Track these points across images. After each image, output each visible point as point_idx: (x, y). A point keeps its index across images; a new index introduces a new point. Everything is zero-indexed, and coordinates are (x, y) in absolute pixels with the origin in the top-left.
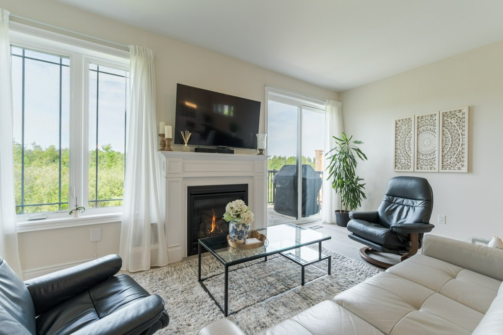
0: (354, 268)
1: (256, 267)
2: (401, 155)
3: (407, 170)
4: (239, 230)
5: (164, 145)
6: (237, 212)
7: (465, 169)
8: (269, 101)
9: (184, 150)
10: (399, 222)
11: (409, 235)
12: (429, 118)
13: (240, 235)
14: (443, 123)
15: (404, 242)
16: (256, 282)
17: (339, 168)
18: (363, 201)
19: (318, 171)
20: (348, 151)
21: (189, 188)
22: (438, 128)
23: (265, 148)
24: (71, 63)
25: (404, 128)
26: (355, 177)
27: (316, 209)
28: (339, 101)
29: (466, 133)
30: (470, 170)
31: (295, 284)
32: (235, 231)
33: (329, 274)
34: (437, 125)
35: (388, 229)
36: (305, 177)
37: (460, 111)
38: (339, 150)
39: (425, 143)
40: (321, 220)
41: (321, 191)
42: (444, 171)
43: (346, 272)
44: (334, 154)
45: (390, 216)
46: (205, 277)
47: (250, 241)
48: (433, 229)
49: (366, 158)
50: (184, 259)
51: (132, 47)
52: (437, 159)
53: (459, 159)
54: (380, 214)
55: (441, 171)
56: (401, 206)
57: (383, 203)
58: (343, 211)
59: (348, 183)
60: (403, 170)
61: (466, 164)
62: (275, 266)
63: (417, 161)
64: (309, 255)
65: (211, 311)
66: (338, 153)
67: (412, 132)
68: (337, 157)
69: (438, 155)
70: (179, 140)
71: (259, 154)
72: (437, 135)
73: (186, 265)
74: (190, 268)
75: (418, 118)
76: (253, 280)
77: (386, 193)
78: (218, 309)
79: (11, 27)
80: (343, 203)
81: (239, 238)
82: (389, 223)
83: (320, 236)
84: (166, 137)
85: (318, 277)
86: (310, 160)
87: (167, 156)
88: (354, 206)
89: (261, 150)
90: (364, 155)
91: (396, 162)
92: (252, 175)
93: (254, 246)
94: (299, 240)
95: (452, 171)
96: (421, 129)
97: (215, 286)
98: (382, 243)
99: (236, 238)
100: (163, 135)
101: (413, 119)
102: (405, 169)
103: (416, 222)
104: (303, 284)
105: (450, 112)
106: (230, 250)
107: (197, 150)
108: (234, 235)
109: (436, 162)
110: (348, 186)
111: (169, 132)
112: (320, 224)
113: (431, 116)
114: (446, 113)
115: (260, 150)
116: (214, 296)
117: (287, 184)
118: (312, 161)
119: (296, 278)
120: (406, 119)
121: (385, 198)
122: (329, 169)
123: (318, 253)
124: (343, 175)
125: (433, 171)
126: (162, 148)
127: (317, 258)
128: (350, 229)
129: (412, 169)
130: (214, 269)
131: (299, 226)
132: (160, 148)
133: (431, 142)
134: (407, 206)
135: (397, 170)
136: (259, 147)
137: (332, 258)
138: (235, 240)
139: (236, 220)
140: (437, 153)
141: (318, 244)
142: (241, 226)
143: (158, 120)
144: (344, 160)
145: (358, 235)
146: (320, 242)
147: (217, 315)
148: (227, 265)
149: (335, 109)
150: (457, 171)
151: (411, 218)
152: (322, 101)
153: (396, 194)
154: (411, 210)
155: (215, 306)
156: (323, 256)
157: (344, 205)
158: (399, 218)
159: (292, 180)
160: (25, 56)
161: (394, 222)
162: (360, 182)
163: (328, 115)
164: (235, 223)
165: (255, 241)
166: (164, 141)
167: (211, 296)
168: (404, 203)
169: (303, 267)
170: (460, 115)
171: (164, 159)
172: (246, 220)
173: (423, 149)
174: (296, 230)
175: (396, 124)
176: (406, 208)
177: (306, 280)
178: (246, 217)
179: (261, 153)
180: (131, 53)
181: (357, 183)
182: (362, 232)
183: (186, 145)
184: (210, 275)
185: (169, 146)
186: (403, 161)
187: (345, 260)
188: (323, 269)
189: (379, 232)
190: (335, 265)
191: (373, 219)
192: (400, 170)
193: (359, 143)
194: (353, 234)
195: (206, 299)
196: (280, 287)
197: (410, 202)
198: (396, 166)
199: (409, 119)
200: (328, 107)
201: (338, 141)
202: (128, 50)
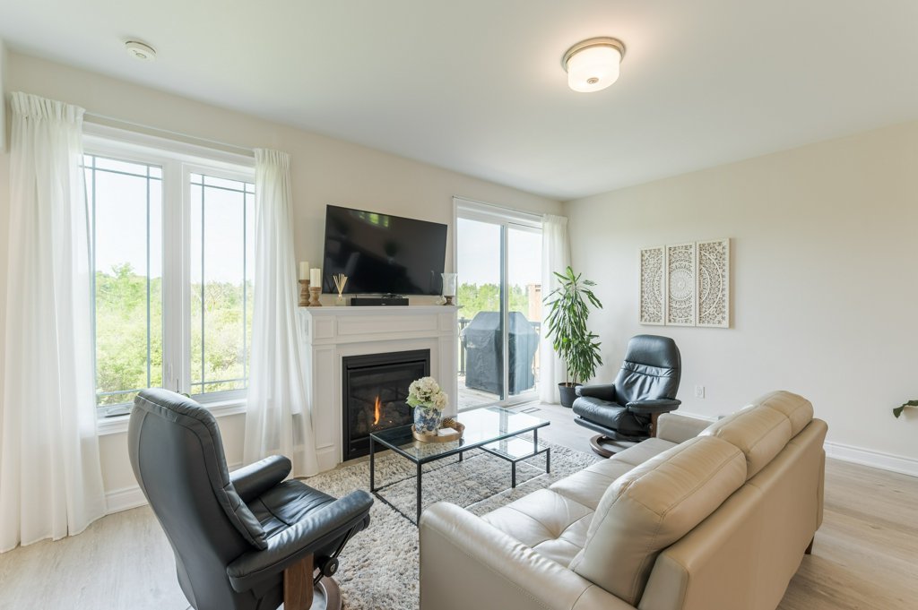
0: (580, 463)
1: (448, 470)
2: (648, 301)
3: (656, 323)
4: (428, 418)
5: (307, 299)
6: (425, 393)
7: (726, 323)
8: (459, 219)
9: (338, 303)
10: (640, 398)
11: (650, 414)
12: (683, 251)
13: (429, 424)
14: (701, 259)
15: (644, 424)
16: (451, 488)
17: (564, 319)
18: (598, 369)
19: (534, 321)
20: (576, 295)
21: (345, 359)
22: (694, 265)
23: (454, 294)
24: (165, 174)
25: (653, 262)
26: (587, 333)
27: (530, 382)
28: (563, 216)
29: (727, 274)
30: (732, 324)
31: (503, 487)
32: (423, 419)
33: (548, 472)
34: (693, 260)
35: (623, 409)
36: (512, 332)
37: (720, 244)
38: (564, 293)
39: (679, 285)
40: (537, 398)
41: (537, 353)
42: (701, 325)
43: (569, 469)
44: (556, 299)
45: (629, 391)
46: (380, 486)
47: (444, 432)
48: (680, 406)
49: (600, 305)
50: (339, 466)
51: (258, 151)
52: (693, 308)
53: (719, 311)
54: (617, 388)
55: (698, 325)
56: (643, 377)
57: (621, 373)
58: (569, 384)
59: (577, 342)
60: (652, 323)
61: (727, 316)
62: (474, 466)
63: (670, 310)
64: (519, 448)
65: (399, 524)
66: (562, 298)
67: (662, 269)
68: (559, 303)
69: (694, 303)
70: (329, 288)
71: (445, 305)
72: (693, 275)
73: (346, 473)
74: (354, 476)
75: (670, 249)
76: (447, 485)
77: (625, 358)
78: (406, 522)
79: (85, 130)
80: (570, 372)
81: (430, 429)
82: (627, 399)
83: (536, 422)
84: (313, 285)
85: (533, 477)
86: (519, 291)
87: (313, 314)
88: (586, 376)
89: (449, 298)
90: (598, 302)
91: (642, 312)
92: (435, 336)
93: (449, 438)
94: (506, 429)
95: (711, 325)
96: (674, 265)
97: (396, 496)
98: (616, 427)
99: (425, 429)
100: (308, 282)
101: (663, 251)
102: (654, 321)
103: (660, 398)
104: (514, 486)
105: (709, 244)
106: (417, 445)
107: (354, 303)
108: (422, 424)
109: (693, 313)
110: (576, 347)
111: (316, 280)
112: (536, 404)
113: (686, 247)
114: (704, 245)
115: (447, 297)
116: (398, 508)
117: (485, 344)
118: (524, 292)
119: (504, 480)
120: (655, 250)
121: (624, 365)
122: (549, 320)
123: (533, 444)
124: (569, 331)
125: (688, 324)
126: (304, 300)
127: (532, 452)
128: (577, 410)
129: (662, 323)
130: (388, 476)
131: (505, 409)
133: (686, 284)
134: (651, 376)
135: (643, 323)
136: (446, 292)
137: (552, 453)
138: (423, 432)
139: (425, 404)
140: (693, 300)
141: (532, 432)
142: (431, 413)
143: (298, 259)
144: (570, 308)
145: (587, 418)
146: (535, 430)
147: (407, 527)
148: (420, 463)
149: (557, 229)
150: (717, 325)
151: (654, 392)
152: (538, 215)
153: (638, 359)
154: (655, 381)
155: (402, 518)
156: (539, 449)
157: (571, 374)
158: (640, 393)
159: (493, 336)
160: (97, 167)
161: (634, 399)
162: (593, 341)
163: (547, 236)
164: (422, 409)
165: (451, 431)
166: (307, 290)
167: (393, 508)
168: (647, 373)
169: (514, 463)
170: (720, 249)
171: (310, 317)
172: (438, 403)
173: (676, 295)
174: (501, 415)
175: (642, 255)
176: (649, 379)
177: (517, 482)
178: (439, 400)
179: (449, 303)
180: (256, 159)
181: (588, 343)
182: (591, 414)
183: (340, 295)
184: (386, 483)
185: (316, 299)
186: (651, 310)
187: (570, 453)
188: (541, 467)
189: (612, 412)
190: (556, 461)
191: (607, 395)
192: (648, 323)
193: (591, 284)
194: (581, 417)
195: (388, 512)
196: (484, 491)
197: (654, 369)
198: (642, 316)
199: (659, 250)
200: (547, 225)
201: (562, 280)
202: (252, 155)
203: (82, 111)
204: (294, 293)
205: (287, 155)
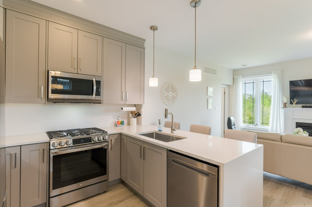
9: (293, 107)
21: (297, 123)
51: (272, 72)
70: (291, 103)
87: (284, 110)
107: (303, 107)
111: (285, 100)
143: (283, 96)
183: (294, 105)
202: (271, 73)
203: (242, 76)
204: (282, 105)
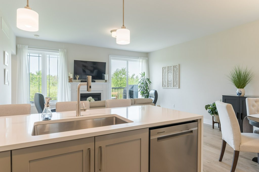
2: (164, 81)
5: (70, 81)
12: (170, 67)
14: (174, 70)
22: (172, 72)
23: (108, 80)
24: (42, 56)
25: (165, 71)
28: (147, 57)
29: (178, 74)
30: (179, 88)
34: (172, 70)
39: (169, 77)
51: (60, 50)
52: (172, 83)
61: (178, 85)
63: (168, 84)
70: (75, 78)
72: (172, 74)
79: (28, 49)
89: (106, 80)
92: (102, 90)
95: (175, 88)
96: (168, 72)
100: (70, 77)
102: (165, 87)
105: (175, 66)
107: (81, 81)
110: (145, 94)
111: (72, 76)
125: (171, 88)
132: (69, 81)
133: (171, 77)
140: (172, 81)
143: (68, 72)
144: (143, 83)
149: (144, 61)
152: (138, 58)
160: (30, 55)
166: (70, 79)
171: (70, 85)
173: (169, 79)
179: (106, 82)
183: (77, 80)
185: (72, 81)
186: (164, 84)
198: (163, 86)
199: (166, 67)
200: (141, 60)
203: (28, 46)
204: (67, 80)
205: (66, 50)
